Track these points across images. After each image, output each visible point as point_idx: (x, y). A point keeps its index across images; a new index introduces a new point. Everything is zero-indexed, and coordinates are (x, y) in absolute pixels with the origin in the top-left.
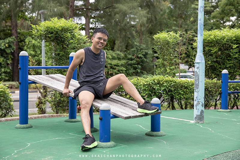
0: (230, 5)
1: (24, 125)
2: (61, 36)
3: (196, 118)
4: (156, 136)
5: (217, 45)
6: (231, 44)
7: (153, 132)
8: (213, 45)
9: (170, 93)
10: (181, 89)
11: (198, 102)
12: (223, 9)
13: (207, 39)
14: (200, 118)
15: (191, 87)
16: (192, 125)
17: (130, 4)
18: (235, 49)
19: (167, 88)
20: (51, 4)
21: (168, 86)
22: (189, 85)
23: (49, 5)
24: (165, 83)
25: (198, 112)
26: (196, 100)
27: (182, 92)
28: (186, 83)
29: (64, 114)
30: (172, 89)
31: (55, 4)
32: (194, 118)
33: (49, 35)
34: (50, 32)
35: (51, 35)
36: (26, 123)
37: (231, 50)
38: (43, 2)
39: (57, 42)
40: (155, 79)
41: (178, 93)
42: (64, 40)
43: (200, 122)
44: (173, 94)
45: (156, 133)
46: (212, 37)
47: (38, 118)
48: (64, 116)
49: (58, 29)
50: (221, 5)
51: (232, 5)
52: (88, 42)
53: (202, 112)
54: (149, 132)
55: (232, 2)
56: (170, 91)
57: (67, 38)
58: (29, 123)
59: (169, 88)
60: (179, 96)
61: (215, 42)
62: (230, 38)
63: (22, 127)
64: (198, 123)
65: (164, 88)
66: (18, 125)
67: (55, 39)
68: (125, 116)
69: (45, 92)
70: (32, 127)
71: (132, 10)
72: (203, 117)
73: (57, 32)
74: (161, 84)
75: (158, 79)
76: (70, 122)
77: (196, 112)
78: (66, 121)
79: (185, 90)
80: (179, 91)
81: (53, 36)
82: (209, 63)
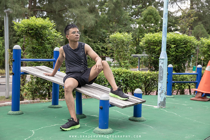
0: (150, 14)
1: (17, 112)
2: (40, 33)
3: (159, 104)
4: (140, 121)
5: (160, 45)
6: (170, 44)
7: (136, 118)
8: (157, 44)
9: (126, 82)
10: (134, 79)
11: (162, 91)
12: (145, 17)
13: (153, 40)
14: (163, 104)
15: (142, 77)
16: (156, 109)
17: (81, 9)
18: (173, 48)
19: (124, 78)
20: (16, 5)
21: (125, 77)
22: (140, 76)
23: (14, 6)
24: (122, 74)
25: (162, 99)
26: (160, 90)
27: (135, 82)
28: (138, 75)
29: (43, 100)
30: (128, 79)
31: (20, 5)
32: (158, 104)
33: (30, 32)
34: (30, 29)
35: (32, 31)
36: (18, 109)
37: (170, 49)
38: (9, 3)
39: (36, 38)
40: (115, 71)
41: (132, 82)
42: (42, 37)
43: (163, 108)
44: (129, 83)
45: (139, 118)
46: (156, 38)
47: (22, 104)
48: (43, 102)
49: (38, 27)
50: (144, 15)
51: (151, 14)
52: (61, 39)
53: (165, 99)
54: (132, 117)
55: (152, 12)
56: (126, 80)
57: (45, 34)
58: (20, 110)
59: (126, 78)
60: (133, 84)
61: (158, 42)
62: (170, 40)
63: (15, 114)
64: (162, 108)
65: (122, 78)
66: (11, 112)
67: (35, 35)
68: (123, 105)
69: (23, 81)
70: (23, 113)
71: (83, 14)
72: (165, 103)
73: (37, 29)
74: (120, 75)
75: (118, 71)
76: (54, 108)
77: (160, 99)
78: (50, 107)
79: (137, 80)
80: (132, 80)
81: (33, 32)
82: (153, 58)
